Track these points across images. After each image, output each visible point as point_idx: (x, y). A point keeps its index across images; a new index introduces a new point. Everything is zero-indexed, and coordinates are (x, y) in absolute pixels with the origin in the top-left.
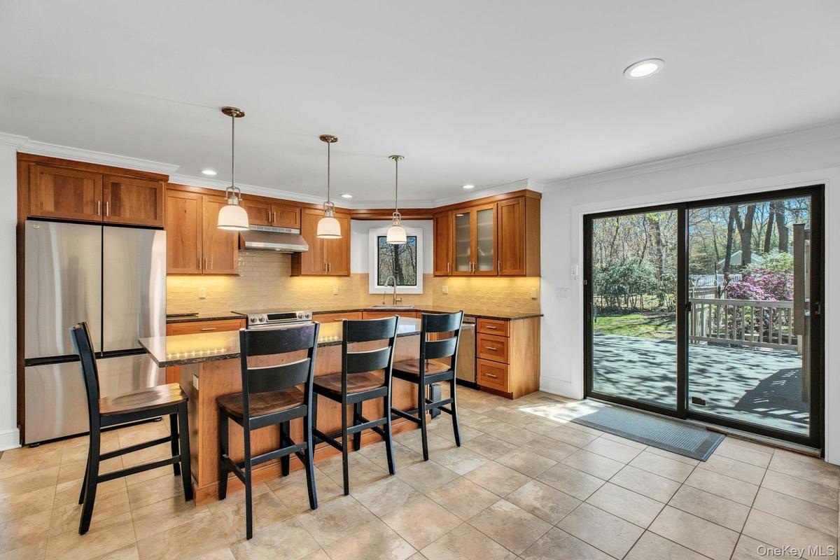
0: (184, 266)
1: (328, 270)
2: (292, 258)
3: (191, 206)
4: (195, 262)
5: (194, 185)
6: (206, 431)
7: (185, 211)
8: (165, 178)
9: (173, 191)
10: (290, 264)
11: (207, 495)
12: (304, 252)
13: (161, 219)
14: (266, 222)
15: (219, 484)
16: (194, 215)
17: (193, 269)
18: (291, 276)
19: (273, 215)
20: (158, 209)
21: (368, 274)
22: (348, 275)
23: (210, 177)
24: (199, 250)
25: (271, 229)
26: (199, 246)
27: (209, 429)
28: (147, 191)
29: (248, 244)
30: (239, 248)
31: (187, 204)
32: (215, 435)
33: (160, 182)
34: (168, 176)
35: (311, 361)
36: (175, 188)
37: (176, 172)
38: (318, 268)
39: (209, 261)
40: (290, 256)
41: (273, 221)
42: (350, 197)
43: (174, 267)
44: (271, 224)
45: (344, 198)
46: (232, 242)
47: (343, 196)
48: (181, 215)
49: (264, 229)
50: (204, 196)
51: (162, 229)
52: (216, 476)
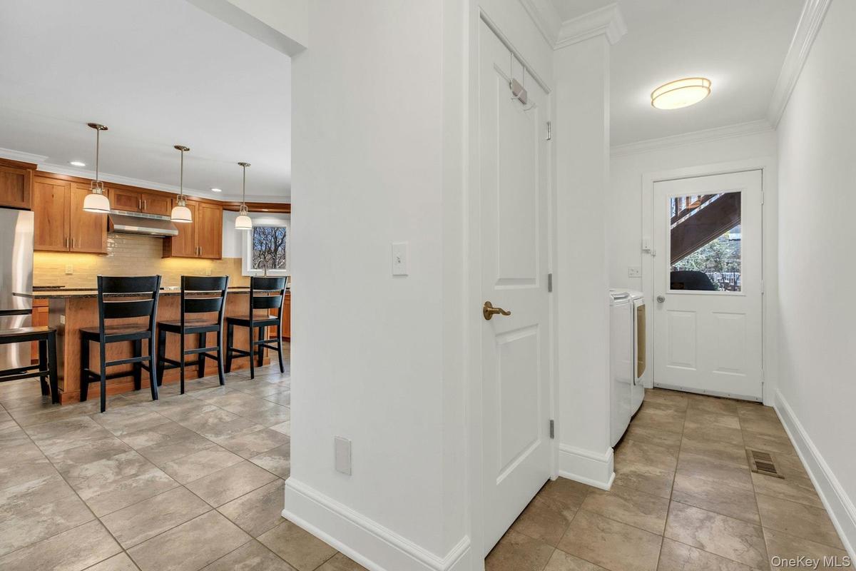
0: (51, 244)
1: (199, 253)
2: (164, 243)
3: (59, 192)
4: (62, 241)
5: (62, 173)
6: (71, 352)
7: (53, 196)
8: (34, 167)
9: (42, 178)
10: (162, 248)
11: (71, 398)
12: (175, 236)
13: (28, 202)
14: (137, 209)
15: (81, 391)
16: (62, 200)
17: (60, 247)
18: (163, 258)
19: (143, 203)
20: (26, 193)
21: (241, 259)
22: (220, 259)
23: (78, 168)
24: (67, 230)
25: (141, 215)
26: (67, 227)
27: (73, 352)
28: (15, 177)
29: (117, 227)
30: (108, 230)
31: (54, 190)
32: (78, 356)
33: (28, 170)
34: (36, 165)
35: (154, 301)
36: (43, 175)
37: (45, 162)
38: (189, 251)
39: (77, 241)
40: (162, 240)
41: (143, 208)
42: (220, 191)
43: (40, 244)
44: (141, 211)
45: (214, 192)
46: (101, 225)
47: (213, 190)
48: (48, 199)
49: (134, 215)
50: (72, 183)
51: (29, 210)
52: (79, 385)
